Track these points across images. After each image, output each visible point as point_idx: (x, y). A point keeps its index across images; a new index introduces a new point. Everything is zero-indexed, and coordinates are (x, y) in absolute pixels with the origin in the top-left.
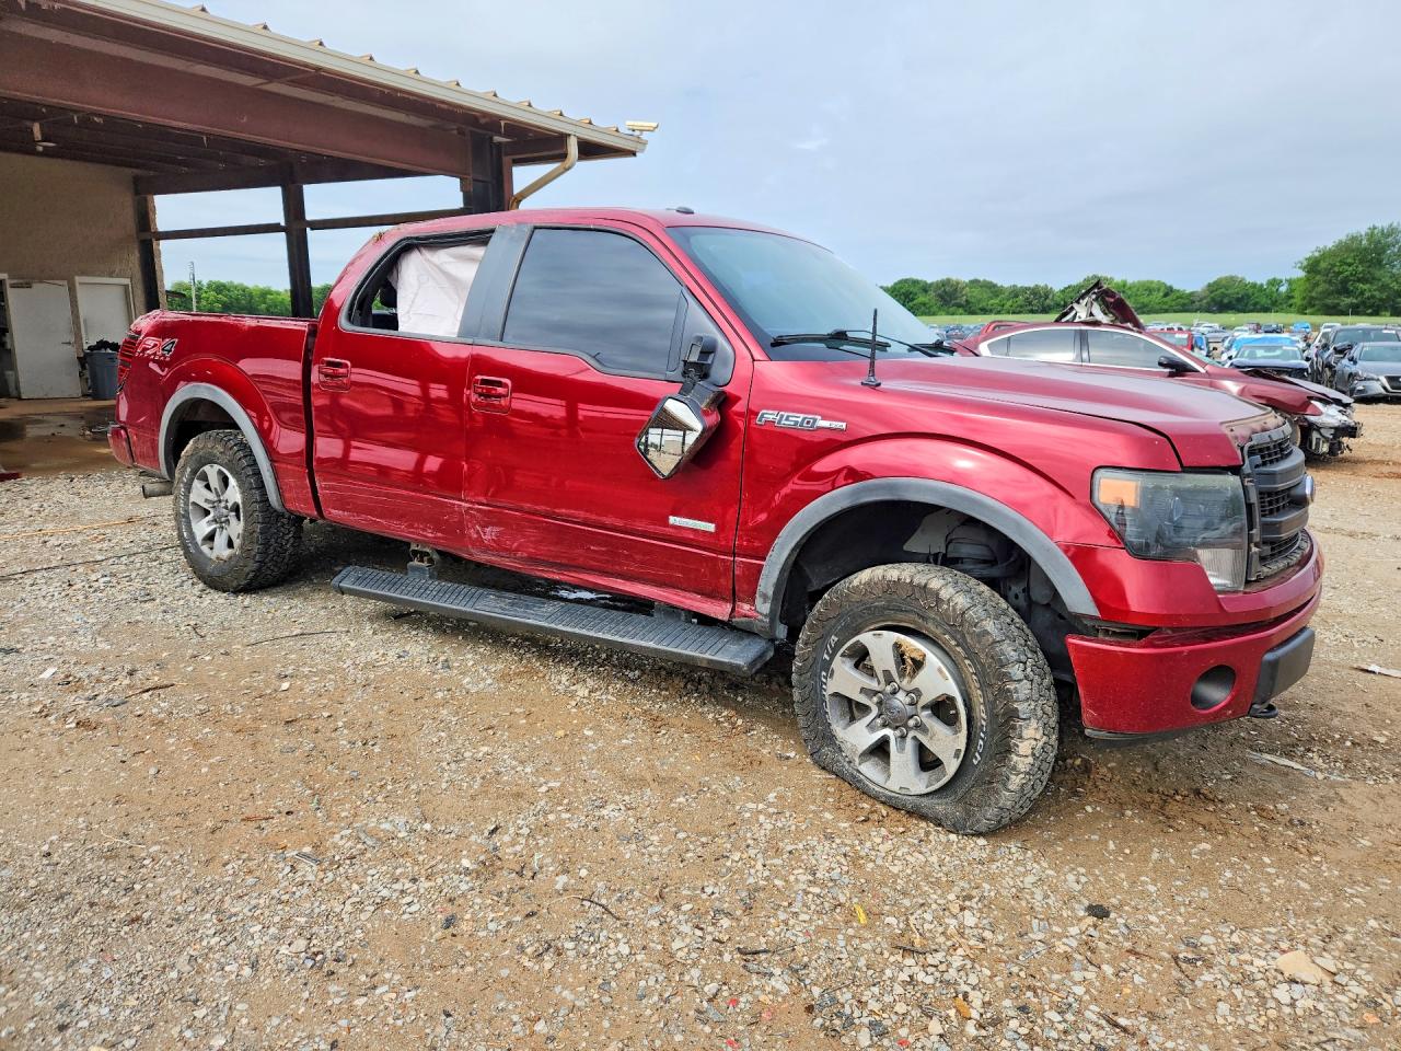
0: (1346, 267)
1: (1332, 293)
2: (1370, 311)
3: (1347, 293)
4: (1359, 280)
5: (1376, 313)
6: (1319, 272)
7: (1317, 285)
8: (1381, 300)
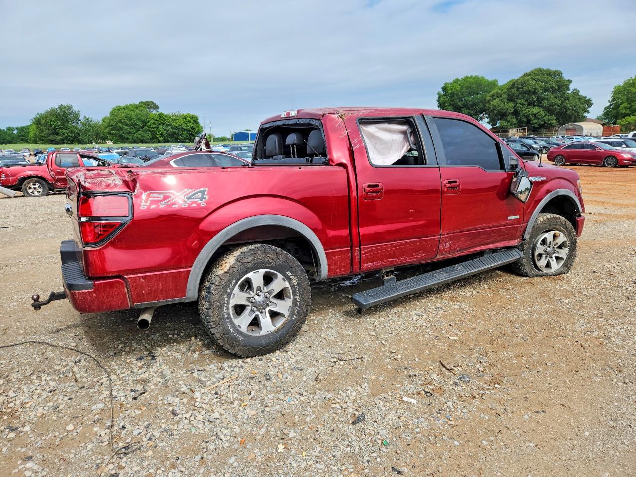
0: (53, 123)
1: (51, 134)
2: (69, 142)
3: (58, 134)
4: (60, 128)
5: (72, 143)
6: (41, 125)
7: (43, 130)
8: (72, 137)
